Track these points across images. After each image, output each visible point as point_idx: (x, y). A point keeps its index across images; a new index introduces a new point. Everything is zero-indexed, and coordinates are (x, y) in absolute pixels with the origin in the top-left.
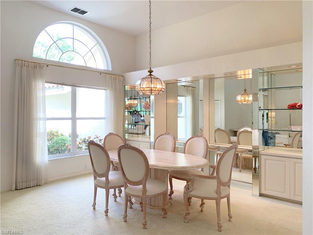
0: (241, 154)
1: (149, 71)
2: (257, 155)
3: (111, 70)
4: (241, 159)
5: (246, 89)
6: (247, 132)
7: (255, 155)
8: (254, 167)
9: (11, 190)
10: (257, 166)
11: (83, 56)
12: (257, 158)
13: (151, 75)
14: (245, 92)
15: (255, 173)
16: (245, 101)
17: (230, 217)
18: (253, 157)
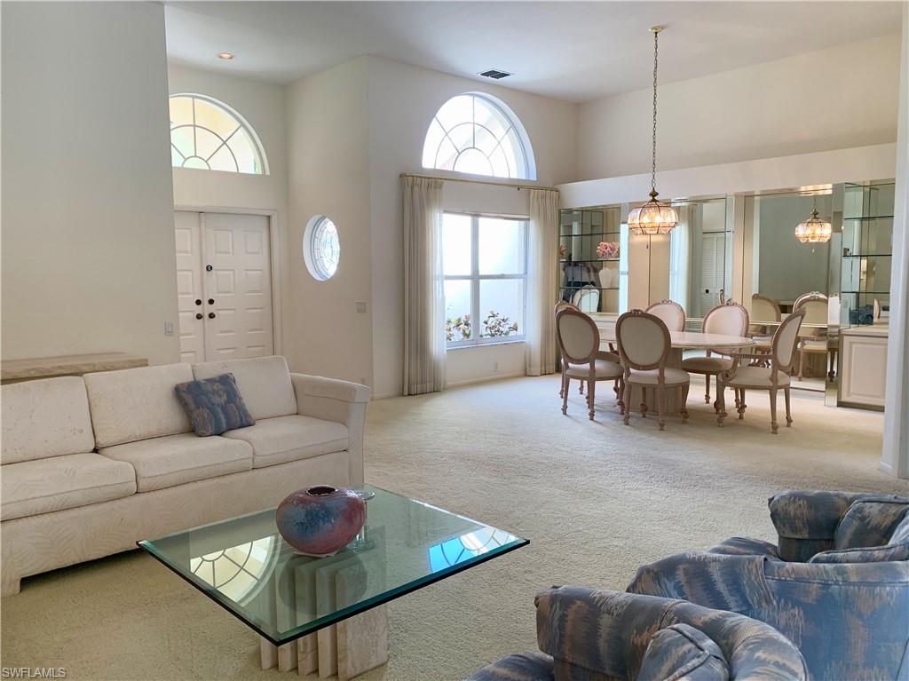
0: (803, 344)
1: (651, 195)
2: (836, 347)
3: (535, 179)
4: (802, 355)
5: (817, 210)
6: (819, 300)
7: (832, 347)
8: (829, 370)
9: (403, 395)
10: (835, 369)
11: (488, 154)
12: (836, 353)
13: (654, 200)
14: (816, 217)
15: (831, 381)
16: (813, 238)
17: (789, 420)
18: (829, 349)
